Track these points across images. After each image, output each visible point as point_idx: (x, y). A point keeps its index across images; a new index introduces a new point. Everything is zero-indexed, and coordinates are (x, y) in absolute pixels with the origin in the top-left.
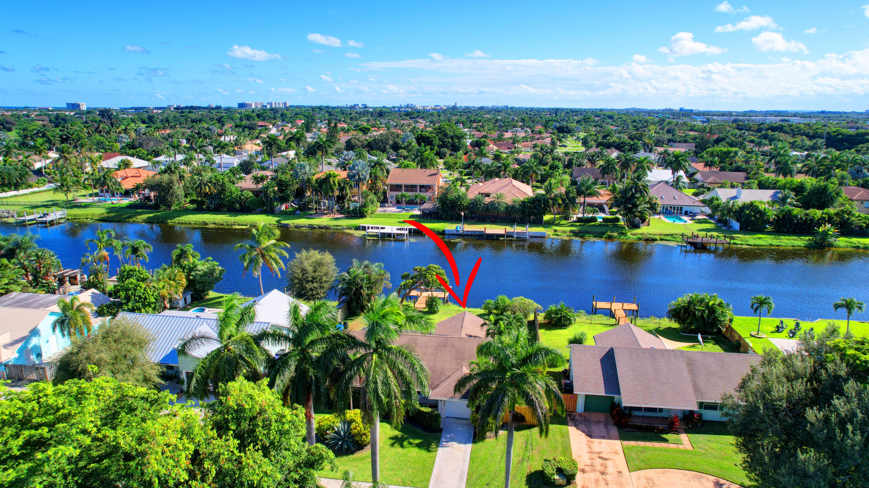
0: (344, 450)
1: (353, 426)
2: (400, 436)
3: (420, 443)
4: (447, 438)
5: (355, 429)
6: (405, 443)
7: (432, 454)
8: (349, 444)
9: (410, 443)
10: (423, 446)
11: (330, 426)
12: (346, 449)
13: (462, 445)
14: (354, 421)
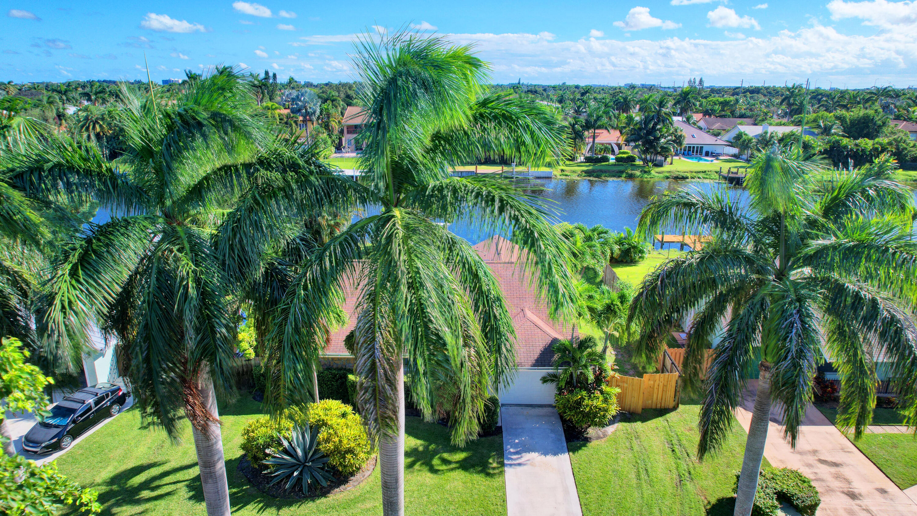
0: (305, 488)
1: (322, 435)
2: (421, 449)
3: (465, 460)
4: (515, 446)
5: (327, 441)
6: (436, 462)
7: (496, 482)
8: (316, 474)
9: (445, 462)
10: (473, 466)
11: (272, 438)
12: (310, 486)
13: (550, 459)
14: (325, 424)
